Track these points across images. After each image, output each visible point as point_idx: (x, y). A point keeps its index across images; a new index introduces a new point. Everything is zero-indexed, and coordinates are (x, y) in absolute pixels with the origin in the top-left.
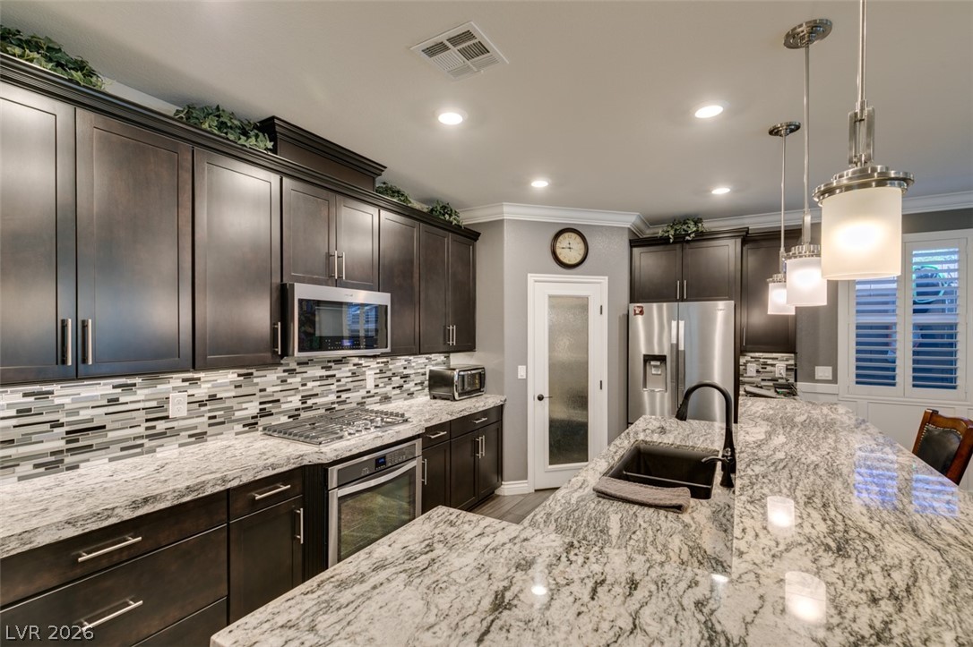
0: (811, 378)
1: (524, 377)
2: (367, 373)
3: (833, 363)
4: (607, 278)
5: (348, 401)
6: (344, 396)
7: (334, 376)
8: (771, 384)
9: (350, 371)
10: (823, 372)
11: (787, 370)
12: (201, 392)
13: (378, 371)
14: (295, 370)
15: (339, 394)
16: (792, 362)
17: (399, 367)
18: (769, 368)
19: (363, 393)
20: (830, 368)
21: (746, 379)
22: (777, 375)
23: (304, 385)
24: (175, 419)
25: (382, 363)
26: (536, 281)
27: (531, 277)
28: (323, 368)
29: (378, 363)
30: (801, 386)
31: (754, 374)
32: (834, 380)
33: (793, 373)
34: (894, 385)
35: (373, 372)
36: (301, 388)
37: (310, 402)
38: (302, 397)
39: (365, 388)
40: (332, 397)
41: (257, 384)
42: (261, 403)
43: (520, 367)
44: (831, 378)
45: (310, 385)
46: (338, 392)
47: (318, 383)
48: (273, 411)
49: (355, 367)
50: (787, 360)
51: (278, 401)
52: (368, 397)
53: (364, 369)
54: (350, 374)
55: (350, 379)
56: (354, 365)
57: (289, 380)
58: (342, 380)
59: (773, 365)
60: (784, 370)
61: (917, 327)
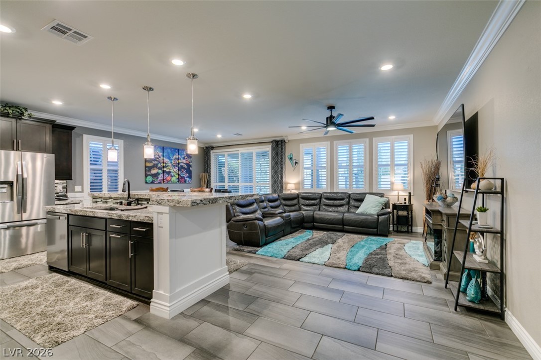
0: (73, 191)
3: (82, 184)
10: (78, 188)
11: (63, 188)
16: (65, 185)
20: (81, 187)
22: (58, 191)
30: (68, 194)
32: (82, 191)
33: (65, 190)
44: (81, 191)
50: (63, 184)
59: (56, 186)
60: (61, 189)
61: (108, 170)
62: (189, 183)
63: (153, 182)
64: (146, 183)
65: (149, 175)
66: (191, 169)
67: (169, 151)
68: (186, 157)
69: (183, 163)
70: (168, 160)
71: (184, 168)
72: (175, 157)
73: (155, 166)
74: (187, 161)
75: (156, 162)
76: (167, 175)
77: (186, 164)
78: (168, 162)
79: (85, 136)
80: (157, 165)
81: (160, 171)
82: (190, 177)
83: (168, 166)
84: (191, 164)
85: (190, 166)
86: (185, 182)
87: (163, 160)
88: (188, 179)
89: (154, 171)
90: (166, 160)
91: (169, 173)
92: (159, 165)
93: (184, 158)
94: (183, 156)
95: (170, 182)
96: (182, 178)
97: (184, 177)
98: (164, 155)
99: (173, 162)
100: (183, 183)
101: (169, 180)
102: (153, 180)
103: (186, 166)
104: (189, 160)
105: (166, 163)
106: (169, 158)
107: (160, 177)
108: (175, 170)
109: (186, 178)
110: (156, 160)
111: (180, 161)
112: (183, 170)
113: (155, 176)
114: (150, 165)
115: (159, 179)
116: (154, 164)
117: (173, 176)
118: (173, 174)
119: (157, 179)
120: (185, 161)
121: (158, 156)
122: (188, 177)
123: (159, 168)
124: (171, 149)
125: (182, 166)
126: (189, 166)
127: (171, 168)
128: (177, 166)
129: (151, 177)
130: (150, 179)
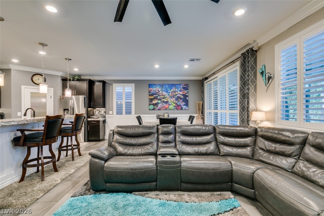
0: (109, 114)
1: (21, 115)
3: (112, 110)
4: (53, 88)
8: (101, 116)
10: (111, 112)
11: (104, 112)
16: (105, 110)
18: (101, 112)
20: (112, 111)
21: (96, 115)
22: (102, 114)
26: (25, 88)
27: (23, 87)
30: (106, 116)
31: (98, 114)
32: (113, 114)
33: (105, 113)
34: (122, 114)
43: (18, 113)
59: (101, 111)
60: (103, 112)
61: (126, 102)
62: (185, 110)
63: (154, 109)
64: (150, 110)
65: (151, 104)
66: (187, 98)
67: (167, 86)
68: (183, 90)
69: (180, 94)
70: (166, 93)
71: (181, 98)
72: (172, 90)
73: (156, 98)
74: (183, 92)
75: (156, 95)
76: (165, 104)
77: (183, 95)
78: (166, 94)
79: (114, 84)
80: (157, 97)
81: (159, 101)
82: (187, 104)
83: (166, 97)
84: (187, 94)
85: (187, 96)
86: (182, 109)
87: (162, 93)
88: (184, 107)
89: (155, 102)
90: (164, 93)
91: (167, 102)
92: (159, 97)
93: (181, 91)
94: (180, 89)
95: (168, 109)
96: (178, 106)
97: (181, 105)
98: (163, 90)
99: (170, 94)
100: (179, 110)
101: (167, 107)
102: (154, 108)
103: (182, 97)
104: (186, 91)
105: (164, 96)
106: (167, 92)
107: (159, 106)
108: (172, 100)
109: (182, 106)
110: (157, 94)
111: (177, 93)
112: (179, 100)
113: (156, 105)
114: (152, 98)
115: (158, 107)
116: (155, 97)
117: (170, 105)
118: (170, 103)
119: (157, 107)
120: (181, 93)
121: (158, 91)
122: (184, 105)
123: (159, 100)
124: (169, 85)
125: (178, 97)
126: (185, 96)
127: (169, 99)
128: (174, 97)
129: (153, 106)
130: (152, 107)
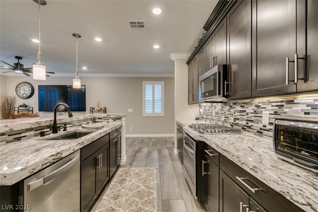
2: (264, 112)
5: (252, 127)
6: (250, 124)
7: (245, 111)
9: (253, 109)
12: (216, 110)
13: (273, 112)
14: (232, 106)
15: (248, 122)
17: (297, 112)
19: (260, 125)
23: (235, 113)
24: (213, 117)
25: (277, 106)
28: (241, 106)
29: (273, 106)
35: (268, 113)
36: (234, 115)
37: (237, 122)
38: (234, 118)
39: (261, 122)
40: (244, 123)
41: (224, 110)
42: (225, 117)
45: (237, 114)
46: (247, 120)
47: (239, 114)
48: (227, 121)
49: (256, 108)
51: (228, 118)
52: (264, 130)
53: (262, 109)
54: (253, 112)
55: (253, 115)
56: (256, 106)
57: (231, 110)
58: (249, 114)
